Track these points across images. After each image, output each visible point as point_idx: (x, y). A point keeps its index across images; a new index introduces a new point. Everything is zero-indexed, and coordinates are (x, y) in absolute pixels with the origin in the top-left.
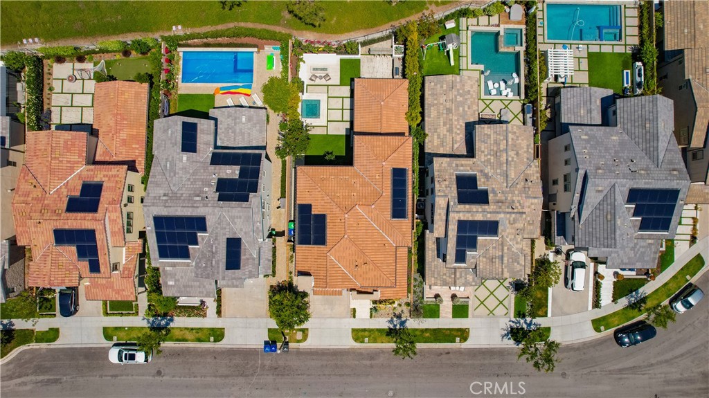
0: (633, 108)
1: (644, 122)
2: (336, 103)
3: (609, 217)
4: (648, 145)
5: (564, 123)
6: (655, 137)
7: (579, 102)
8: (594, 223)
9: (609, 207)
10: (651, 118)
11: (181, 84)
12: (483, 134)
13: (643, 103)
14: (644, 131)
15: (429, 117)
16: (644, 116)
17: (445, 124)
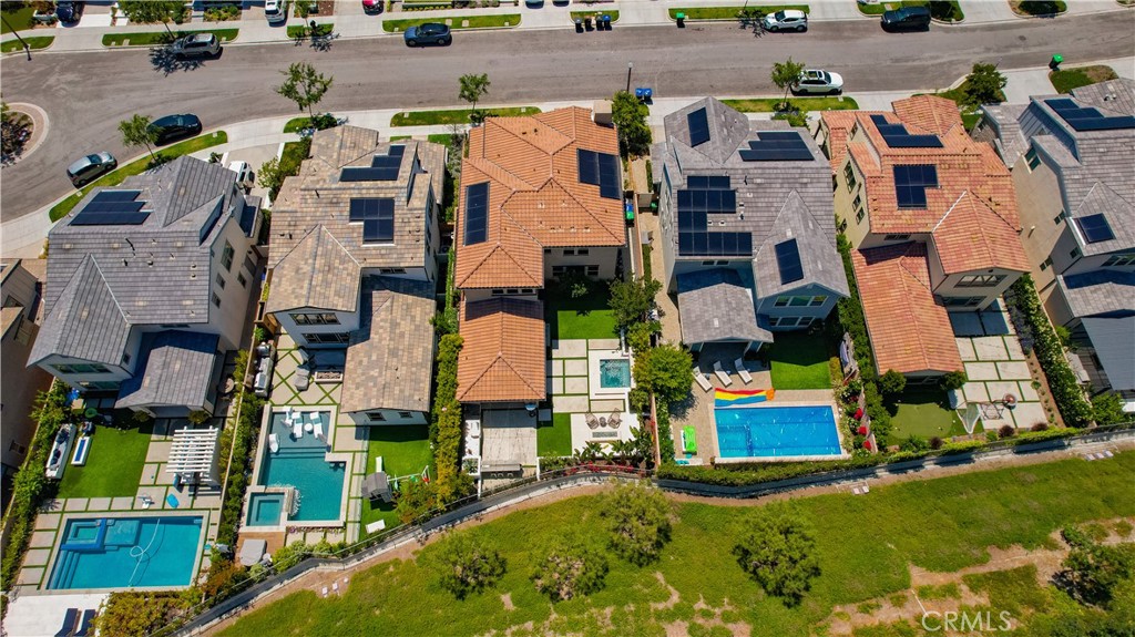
0: (99, 345)
1: (89, 320)
2: (574, 385)
3: (182, 191)
4: (94, 286)
5: (210, 352)
6: (80, 295)
7: (179, 381)
8: (204, 191)
9: (179, 202)
10: (76, 323)
11: (832, 403)
12: (346, 298)
13: (80, 348)
14: (93, 307)
15: (425, 349)
16: (86, 329)
17: (402, 335)
